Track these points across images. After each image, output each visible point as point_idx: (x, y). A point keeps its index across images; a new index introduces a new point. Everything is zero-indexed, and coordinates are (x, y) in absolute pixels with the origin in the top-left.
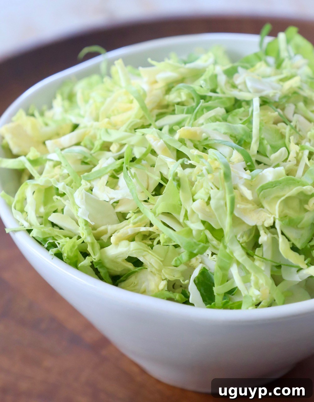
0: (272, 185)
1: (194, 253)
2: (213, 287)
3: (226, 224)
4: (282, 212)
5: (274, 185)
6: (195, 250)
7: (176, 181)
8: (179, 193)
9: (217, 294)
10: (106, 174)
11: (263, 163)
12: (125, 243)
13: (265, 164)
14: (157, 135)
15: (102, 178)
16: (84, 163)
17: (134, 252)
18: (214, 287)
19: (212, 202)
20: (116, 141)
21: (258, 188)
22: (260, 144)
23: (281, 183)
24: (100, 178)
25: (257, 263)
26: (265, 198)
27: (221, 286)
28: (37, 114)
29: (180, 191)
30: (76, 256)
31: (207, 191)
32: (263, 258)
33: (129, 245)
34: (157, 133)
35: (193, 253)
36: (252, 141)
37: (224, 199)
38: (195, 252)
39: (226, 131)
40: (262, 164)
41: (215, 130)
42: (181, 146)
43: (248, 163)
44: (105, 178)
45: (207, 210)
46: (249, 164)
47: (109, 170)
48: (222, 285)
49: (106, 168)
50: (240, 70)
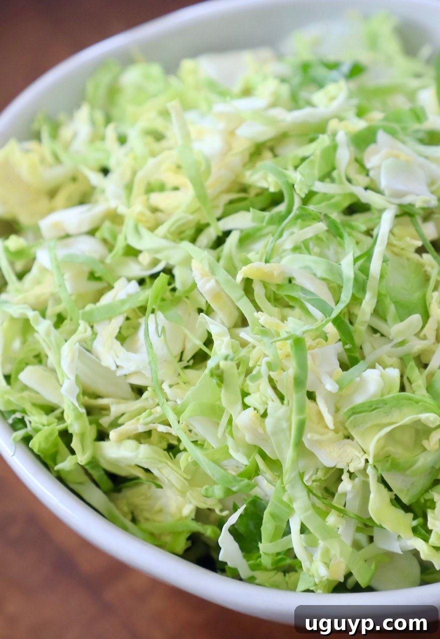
0: (371, 407)
1: (233, 491)
2: (259, 543)
3: (288, 455)
4: (383, 448)
5: (373, 407)
6: (234, 486)
7: (215, 378)
8: (221, 391)
9: (264, 553)
10: (121, 314)
11: (379, 332)
12: (132, 443)
13: (382, 335)
14: (207, 268)
15: (113, 321)
16: (92, 276)
17: (144, 460)
18: (261, 542)
19: (269, 420)
20: (149, 251)
21: (346, 410)
22: (378, 302)
23: (386, 404)
24: (110, 319)
25: (332, 519)
26: (355, 427)
27: (271, 544)
28: (45, 135)
29: (223, 390)
30: (56, 445)
31: (264, 399)
32: (342, 512)
33: (137, 448)
34: (209, 264)
35: (231, 490)
36: (364, 299)
37: (289, 420)
38: (234, 489)
39: (325, 276)
40: (378, 335)
41: (307, 268)
42: (242, 297)
43: (347, 344)
44: (118, 322)
45: (260, 430)
46: (348, 346)
47: (126, 307)
48: (273, 543)
49: (123, 302)
50: (381, 136)
